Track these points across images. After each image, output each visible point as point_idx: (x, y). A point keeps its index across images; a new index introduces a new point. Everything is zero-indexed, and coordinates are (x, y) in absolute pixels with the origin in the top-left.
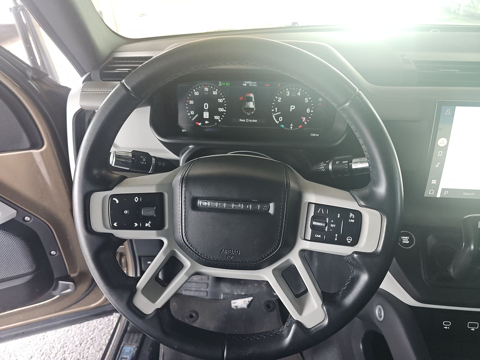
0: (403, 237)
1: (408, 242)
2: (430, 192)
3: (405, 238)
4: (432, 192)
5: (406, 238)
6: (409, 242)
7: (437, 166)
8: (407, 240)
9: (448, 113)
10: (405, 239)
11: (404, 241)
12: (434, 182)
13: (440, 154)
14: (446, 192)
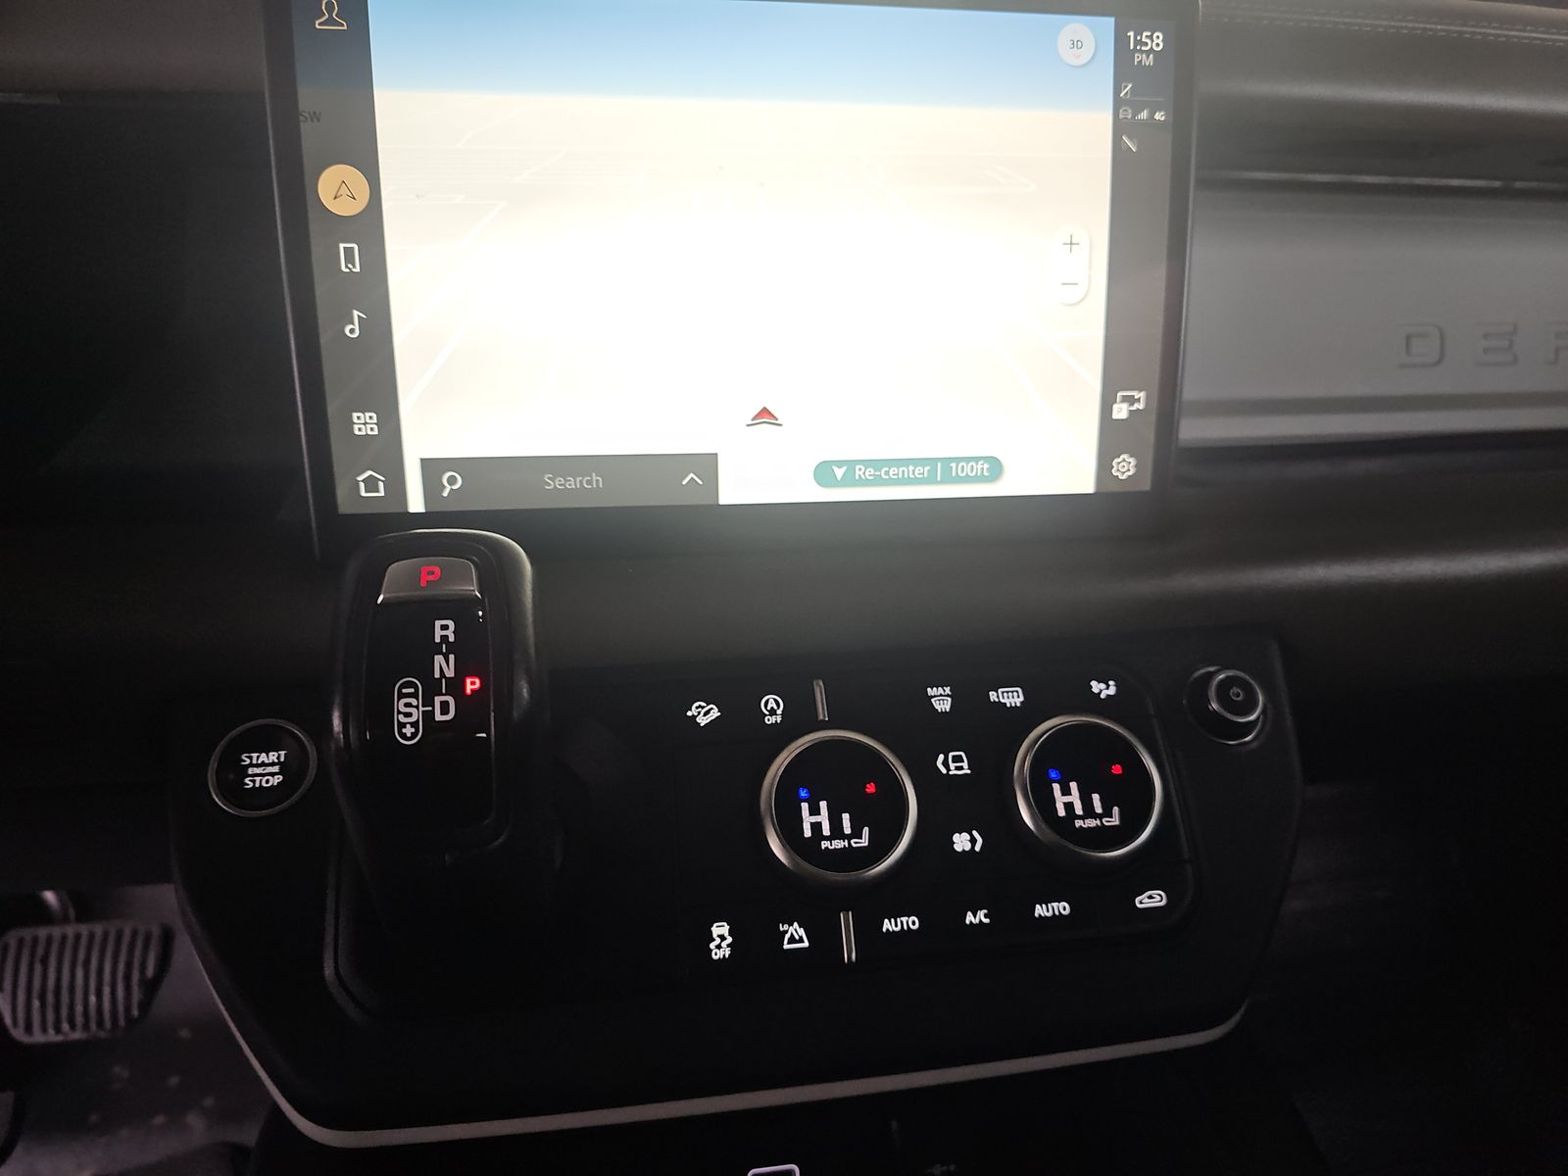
0: (255, 755)
1: (277, 780)
2: (362, 485)
3: (263, 757)
4: (371, 484)
5: (273, 757)
6: (281, 777)
7: (352, 330)
8: (276, 769)
9: (330, 21)
10: (263, 764)
11: (258, 779)
12: (365, 424)
13: (348, 257)
14: (453, 480)
